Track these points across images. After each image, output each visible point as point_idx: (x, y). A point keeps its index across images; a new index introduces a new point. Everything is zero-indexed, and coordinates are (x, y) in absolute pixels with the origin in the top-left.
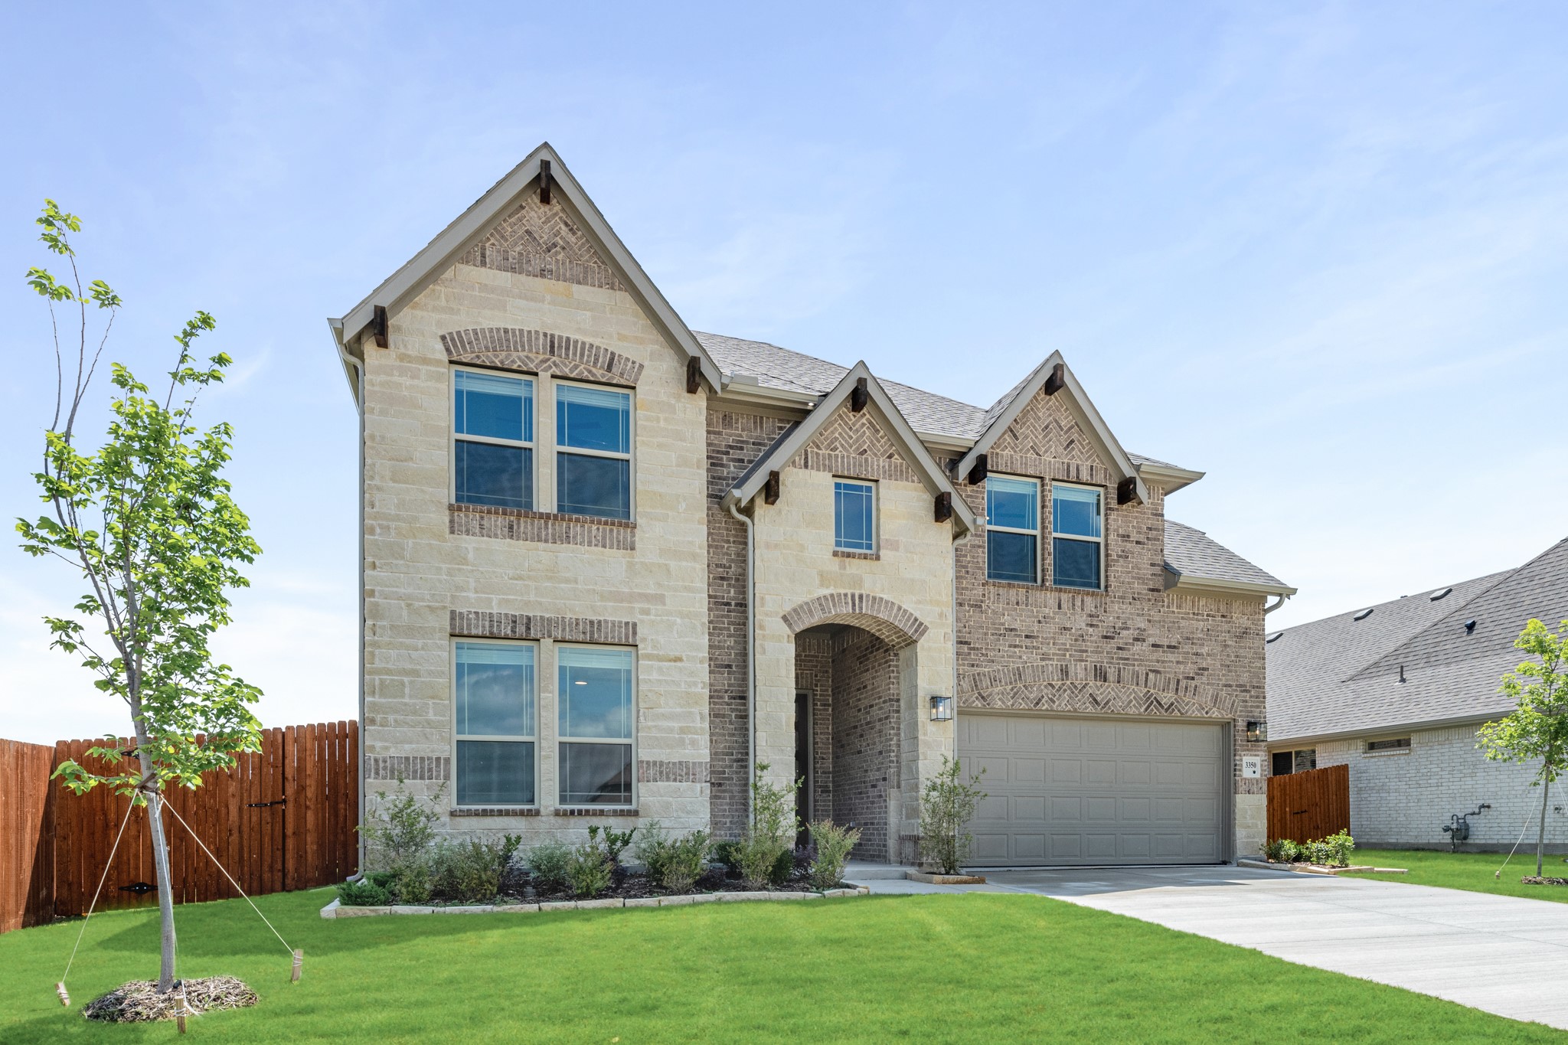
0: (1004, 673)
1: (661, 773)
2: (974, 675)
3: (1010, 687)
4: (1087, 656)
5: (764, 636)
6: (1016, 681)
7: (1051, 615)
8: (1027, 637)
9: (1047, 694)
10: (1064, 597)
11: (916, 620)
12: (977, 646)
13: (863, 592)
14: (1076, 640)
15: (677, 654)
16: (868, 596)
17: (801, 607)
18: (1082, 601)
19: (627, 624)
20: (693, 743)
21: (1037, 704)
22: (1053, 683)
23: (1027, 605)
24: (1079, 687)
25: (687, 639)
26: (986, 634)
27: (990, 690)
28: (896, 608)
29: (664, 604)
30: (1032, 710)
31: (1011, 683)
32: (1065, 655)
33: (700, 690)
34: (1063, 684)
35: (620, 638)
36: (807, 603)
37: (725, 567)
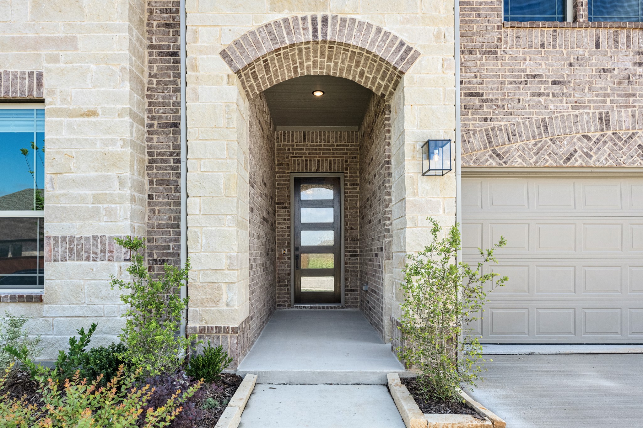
0: (525, 126)
1: (71, 250)
2: (486, 130)
3: (533, 142)
4: (634, 101)
5: (197, 78)
6: (540, 134)
7: (587, 55)
8: (554, 83)
9: (581, 148)
10: (603, 33)
11: (402, 44)
12: (491, 97)
13: (329, 14)
14: (620, 83)
15: (91, 107)
16: (334, 17)
17: (244, 37)
18: (628, 37)
19: (31, 74)
20: (110, 213)
21: (568, 159)
22: (590, 134)
23: (554, 47)
24: (624, 138)
25: (103, 89)
26: (502, 83)
27: (507, 146)
28: (374, 30)
30: (561, 167)
31: (534, 137)
32: (605, 101)
33: (119, 149)
34: (603, 136)
35: (22, 92)
36: (252, 33)
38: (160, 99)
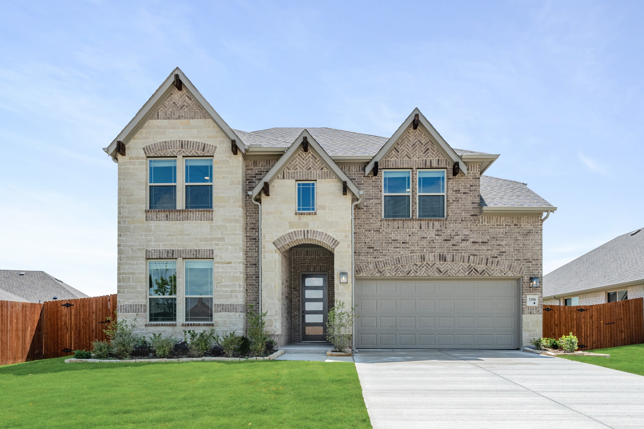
0: (391, 260)
1: (223, 309)
2: (375, 262)
3: (394, 266)
4: (435, 250)
5: (265, 251)
6: (397, 263)
7: (416, 232)
8: (403, 243)
9: (413, 269)
10: (423, 223)
11: (334, 239)
12: (377, 248)
13: (309, 229)
14: (429, 243)
15: (230, 261)
16: (311, 231)
17: (281, 238)
18: (433, 224)
19: (210, 250)
20: (236, 296)
21: (408, 273)
22: (417, 263)
23: (403, 228)
24: (431, 265)
25: (233, 255)
26: (382, 243)
27: (384, 268)
28: (324, 235)
29: (224, 241)
30: (405, 276)
31: (394, 265)
32: (423, 250)
33: (239, 275)
34: (422, 264)
35: (207, 256)
36: (283, 236)
37: (254, 224)
38: (250, 255)
